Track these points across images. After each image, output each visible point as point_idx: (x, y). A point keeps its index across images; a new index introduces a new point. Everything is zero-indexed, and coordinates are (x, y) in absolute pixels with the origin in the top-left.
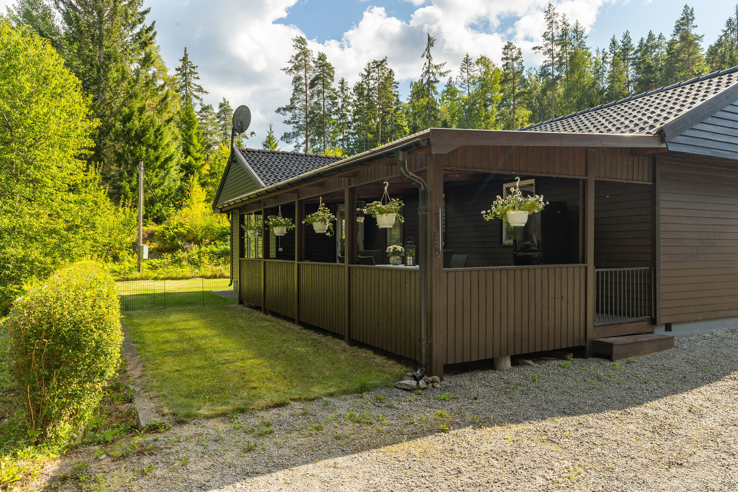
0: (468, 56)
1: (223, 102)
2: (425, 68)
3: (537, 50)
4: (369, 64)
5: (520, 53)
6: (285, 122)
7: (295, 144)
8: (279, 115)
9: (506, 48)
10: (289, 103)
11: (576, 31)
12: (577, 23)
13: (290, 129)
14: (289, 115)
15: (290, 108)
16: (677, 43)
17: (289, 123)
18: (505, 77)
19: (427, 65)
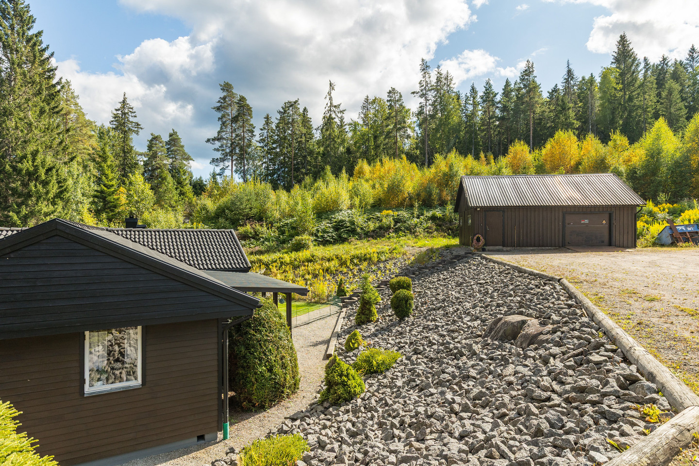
0: (368, 97)
1: (172, 132)
2: (327, 108)
3: (415, 94)
4: (285, 103)
5: (401, 96)
6: (215, 150)
7: (222, 166)
8: (209, 144)
9: (390, 92)
10: (216, 135)
11: (446, 79)
12: (447, 73)
13: (218, 155)
14: (218, 144)
15: (218, 139)
16: (522, 89)
17: (218, 150)
18: (390, 115)
19: (329, 104)
